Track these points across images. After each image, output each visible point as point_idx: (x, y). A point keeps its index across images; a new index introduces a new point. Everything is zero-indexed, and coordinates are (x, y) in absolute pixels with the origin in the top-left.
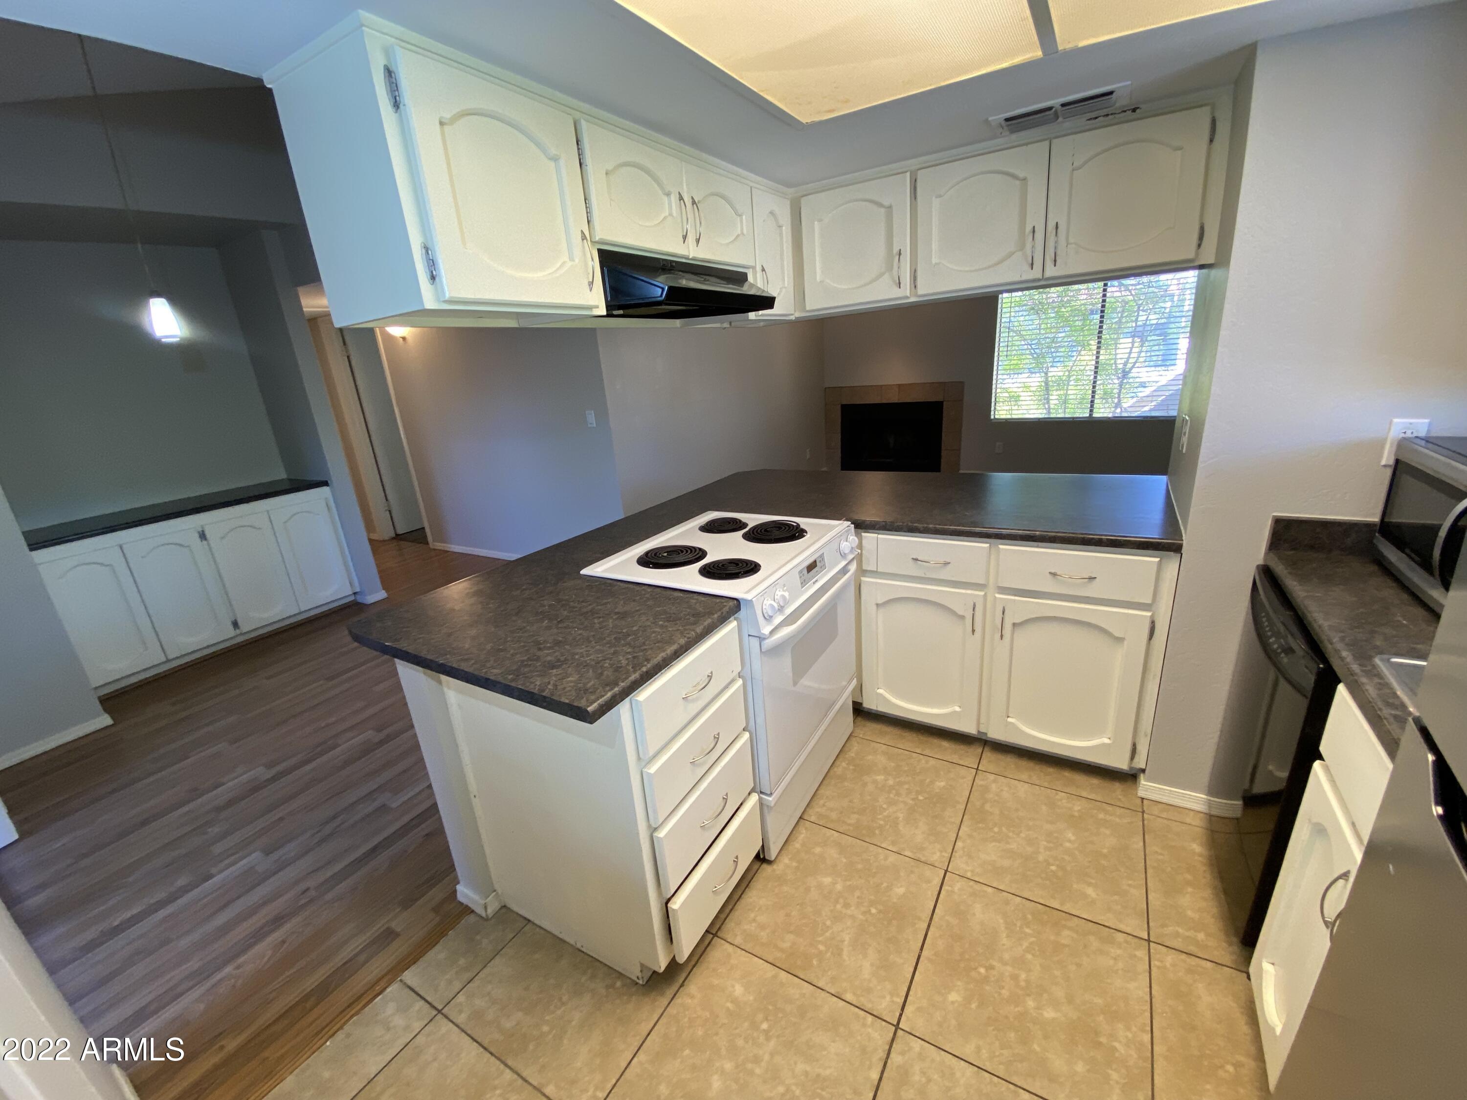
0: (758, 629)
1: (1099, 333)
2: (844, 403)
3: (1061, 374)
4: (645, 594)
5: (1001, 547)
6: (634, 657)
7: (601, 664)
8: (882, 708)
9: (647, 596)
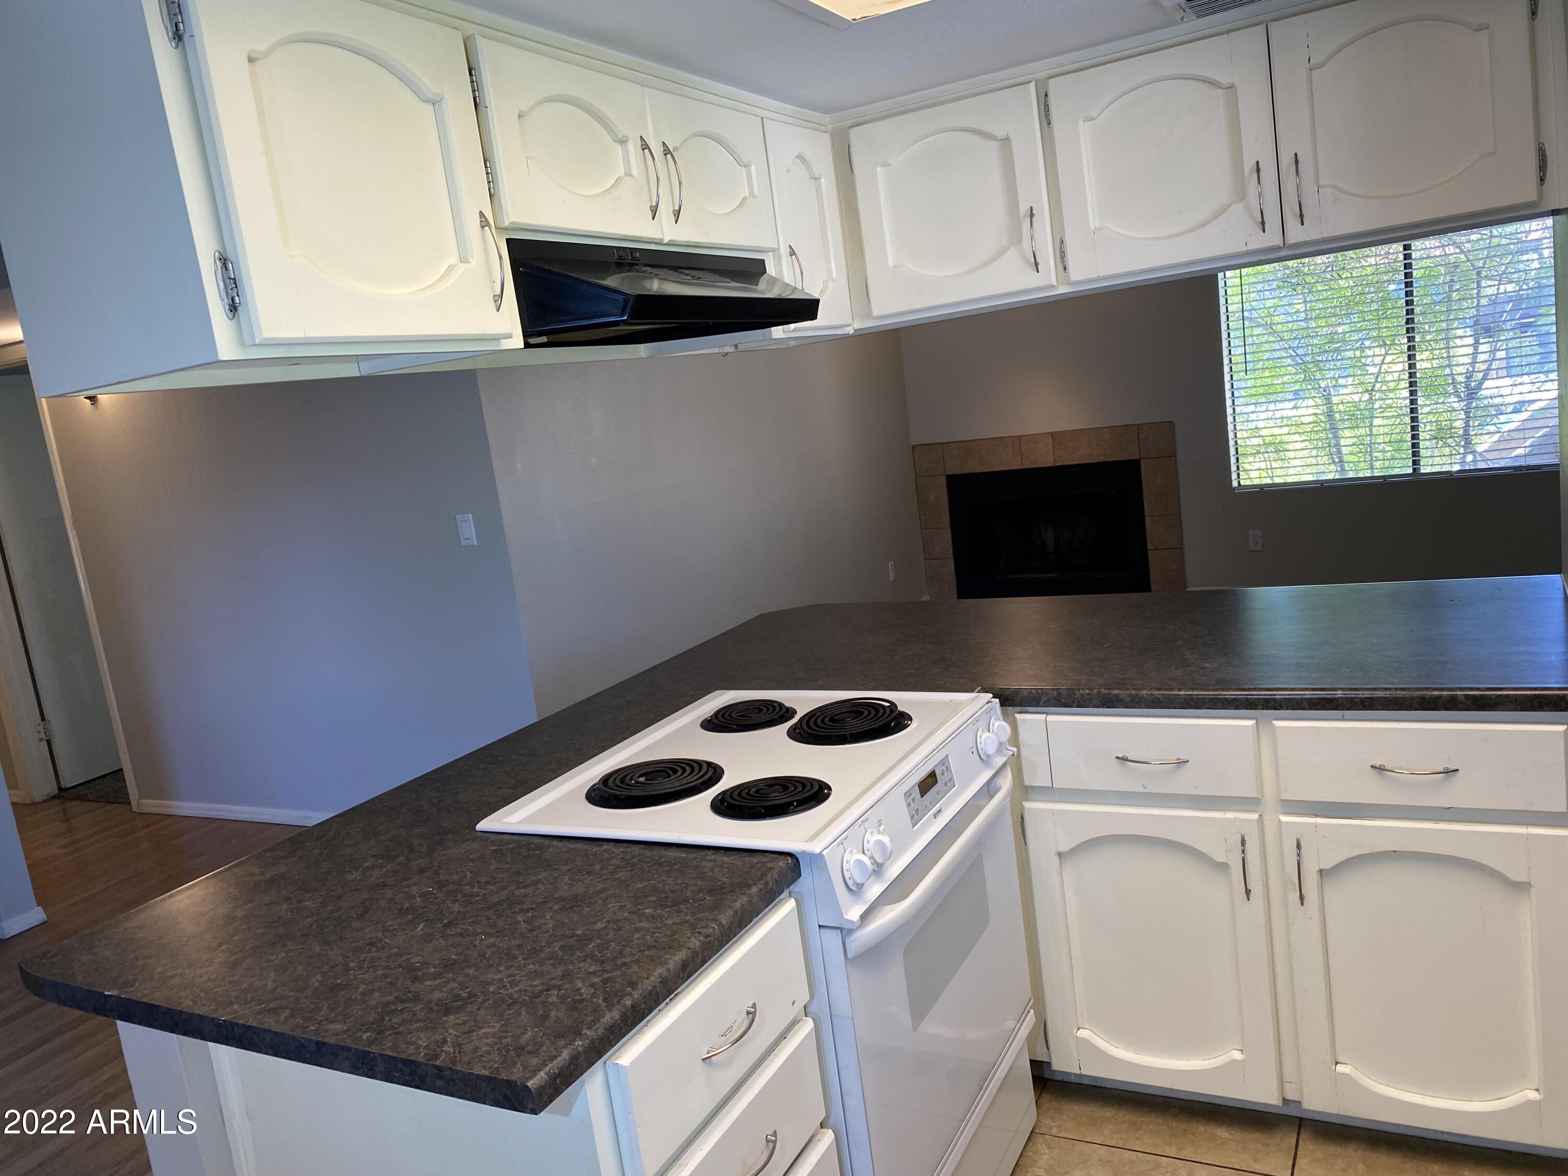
0: (838, 910)
1: (1407, 323)
2: (951, 472)
3: (1356, 398)
4: (610, 859)
5: (1278, 723)
6: (605, 981)
7: (543, 998)
8: (1091, 1069)
9: (614, 861)
